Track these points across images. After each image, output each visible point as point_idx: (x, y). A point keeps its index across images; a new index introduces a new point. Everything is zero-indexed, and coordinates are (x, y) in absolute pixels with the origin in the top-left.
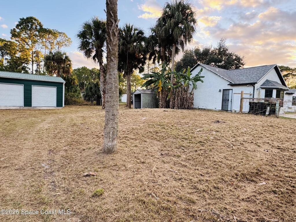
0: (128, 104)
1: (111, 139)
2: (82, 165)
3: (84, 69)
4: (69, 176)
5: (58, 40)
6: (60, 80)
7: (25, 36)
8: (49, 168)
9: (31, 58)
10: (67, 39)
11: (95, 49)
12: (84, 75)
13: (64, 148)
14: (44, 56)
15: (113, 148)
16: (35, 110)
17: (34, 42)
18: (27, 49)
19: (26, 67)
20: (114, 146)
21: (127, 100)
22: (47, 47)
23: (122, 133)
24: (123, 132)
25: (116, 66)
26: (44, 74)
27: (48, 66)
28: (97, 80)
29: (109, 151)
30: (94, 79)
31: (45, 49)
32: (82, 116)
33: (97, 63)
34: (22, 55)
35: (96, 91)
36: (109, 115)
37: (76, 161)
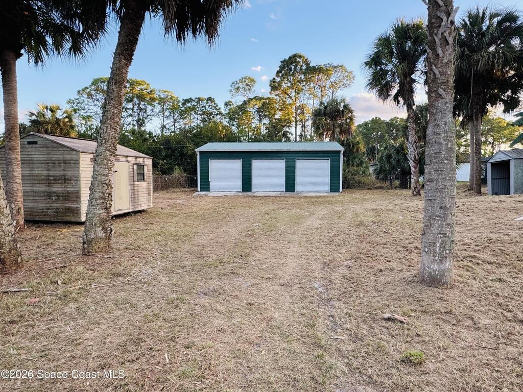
0: (472, 184)
1: (436, 258)
2: (378, 299)
3: (376, 121)
4: (357, 313)
5: (332, 80)
6: (336, 146)
7: (287, 85)
8: (325, 292)
9: (294, 117)
10: (347, 74)
11: (398, 81)
12: (374, 134)
13: (346, 263)
14: (312, 110)
15: (442, 276)
16: (300, 198)
17: (298, 92)
18: (290, 104)
19: (287, 132)
20: (443, 271)
21: (472, 176)
22: (315, 96)
23: (462, 247)
24: (464, 245)
25: (450, 106)
26: (311, 140)
27: (317, 127)
28: (400, 140)
29: (434, 281)
30: (395, 139)
31: (314, 100)
32: (373, 209)
33: (401, 107)
34: (283, 115)
35: (398, 161)
36: (433, 208)
37: (368, 289)
